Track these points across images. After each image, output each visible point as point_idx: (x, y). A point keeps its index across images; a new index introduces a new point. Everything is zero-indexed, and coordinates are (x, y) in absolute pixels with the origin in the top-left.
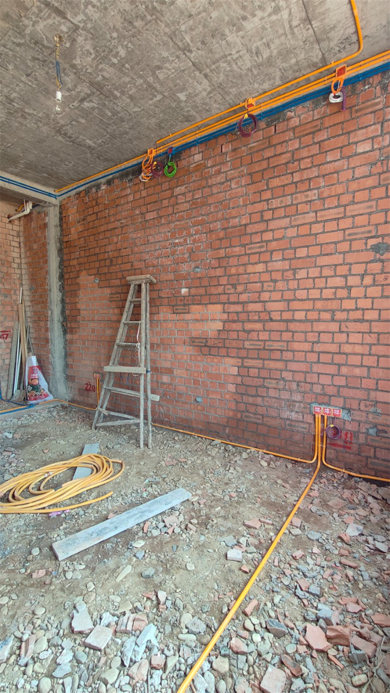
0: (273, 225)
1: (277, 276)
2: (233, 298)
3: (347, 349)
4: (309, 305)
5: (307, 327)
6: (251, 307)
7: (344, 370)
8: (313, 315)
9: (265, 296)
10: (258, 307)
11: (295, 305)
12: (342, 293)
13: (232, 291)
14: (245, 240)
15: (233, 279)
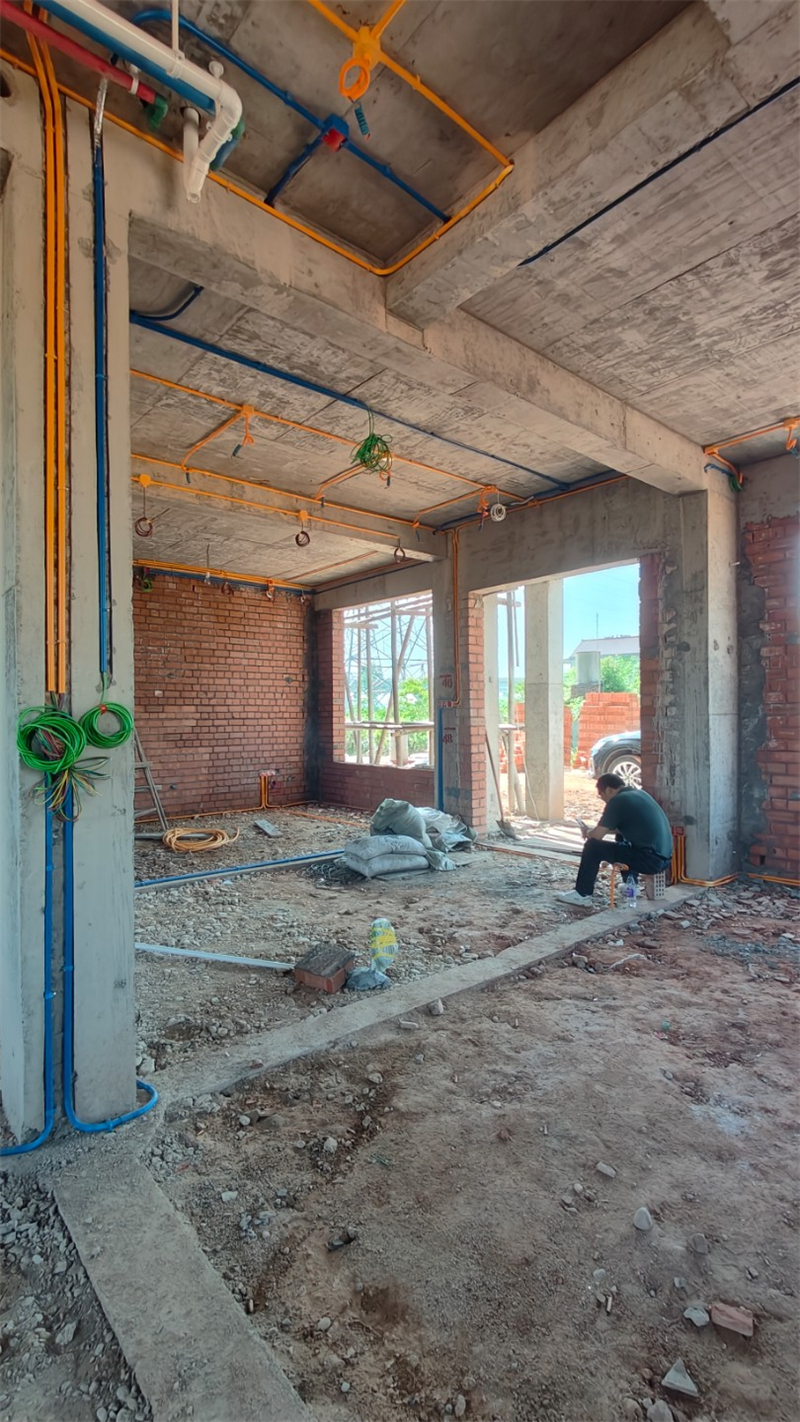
0: (233, 654)
1: (236, 688)
2: (205, 702)
3: (276, 734)
4: (255, 709)
5: (254, 722)
6: (218, 709)
7: (276, 747)
8: (258, 715)
9: (229, 702)
10: (225, 709)
11: (247, 709)
12: (273, 703)
13: (204, 696)
14: (214, 660)
15: (205, 688)
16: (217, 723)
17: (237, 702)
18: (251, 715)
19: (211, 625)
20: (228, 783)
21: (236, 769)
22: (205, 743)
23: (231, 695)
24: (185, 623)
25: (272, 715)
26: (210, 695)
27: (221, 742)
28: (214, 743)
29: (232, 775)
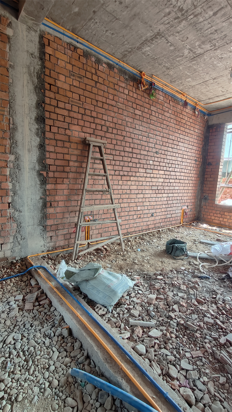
1: (179, 163)
2: (168, 169)
3: (189, 188)
5: (183, 181)
6: (172, 173)
7: (188, 195)
9: (176, 170)
10: (174, 173)
11: (181, 174)
12: (190, 172)
13: (168, 166)
14: (173, 146)
15: (168, 161)
16: (171, 181)
17: (178, 170)
18: (182, 178)
19: (173, 125)
20: (171, 212)
21: (175, 205)
22: (166, 192)
23: (177, 166)
24: (165, 122)
25: (189, 178)
26: (170, 165)
27: (171, 191)
28: (169, 192)
29: (174, 208)
